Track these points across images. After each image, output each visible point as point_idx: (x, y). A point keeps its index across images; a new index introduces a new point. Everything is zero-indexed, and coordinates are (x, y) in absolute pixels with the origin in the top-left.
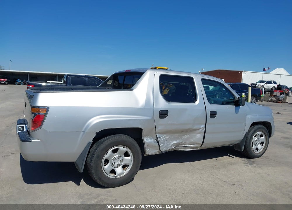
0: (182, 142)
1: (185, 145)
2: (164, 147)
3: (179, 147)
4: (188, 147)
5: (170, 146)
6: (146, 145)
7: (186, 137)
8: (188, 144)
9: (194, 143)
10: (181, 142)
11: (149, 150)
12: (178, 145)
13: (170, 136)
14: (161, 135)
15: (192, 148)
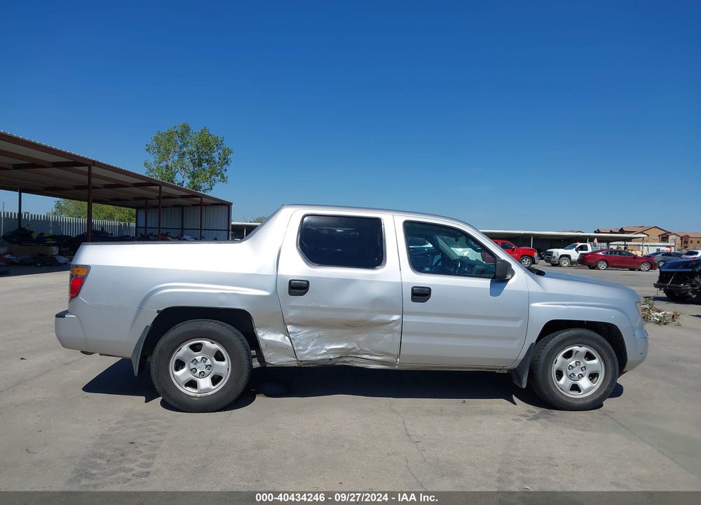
0: (354, 348)
1: (364, 356)
2: (306, 352)
3: (351, 359)
4: (372, 361)
5: (323, 352)
6: (262, 345)
7: (361, 338)
8: (371, 355)
9: (382, 353)
10: (350, 347)
11: (272, 355)
12: (345, 353)
13: (320, 333)
14: (299, 330)
15: (382, 365)
